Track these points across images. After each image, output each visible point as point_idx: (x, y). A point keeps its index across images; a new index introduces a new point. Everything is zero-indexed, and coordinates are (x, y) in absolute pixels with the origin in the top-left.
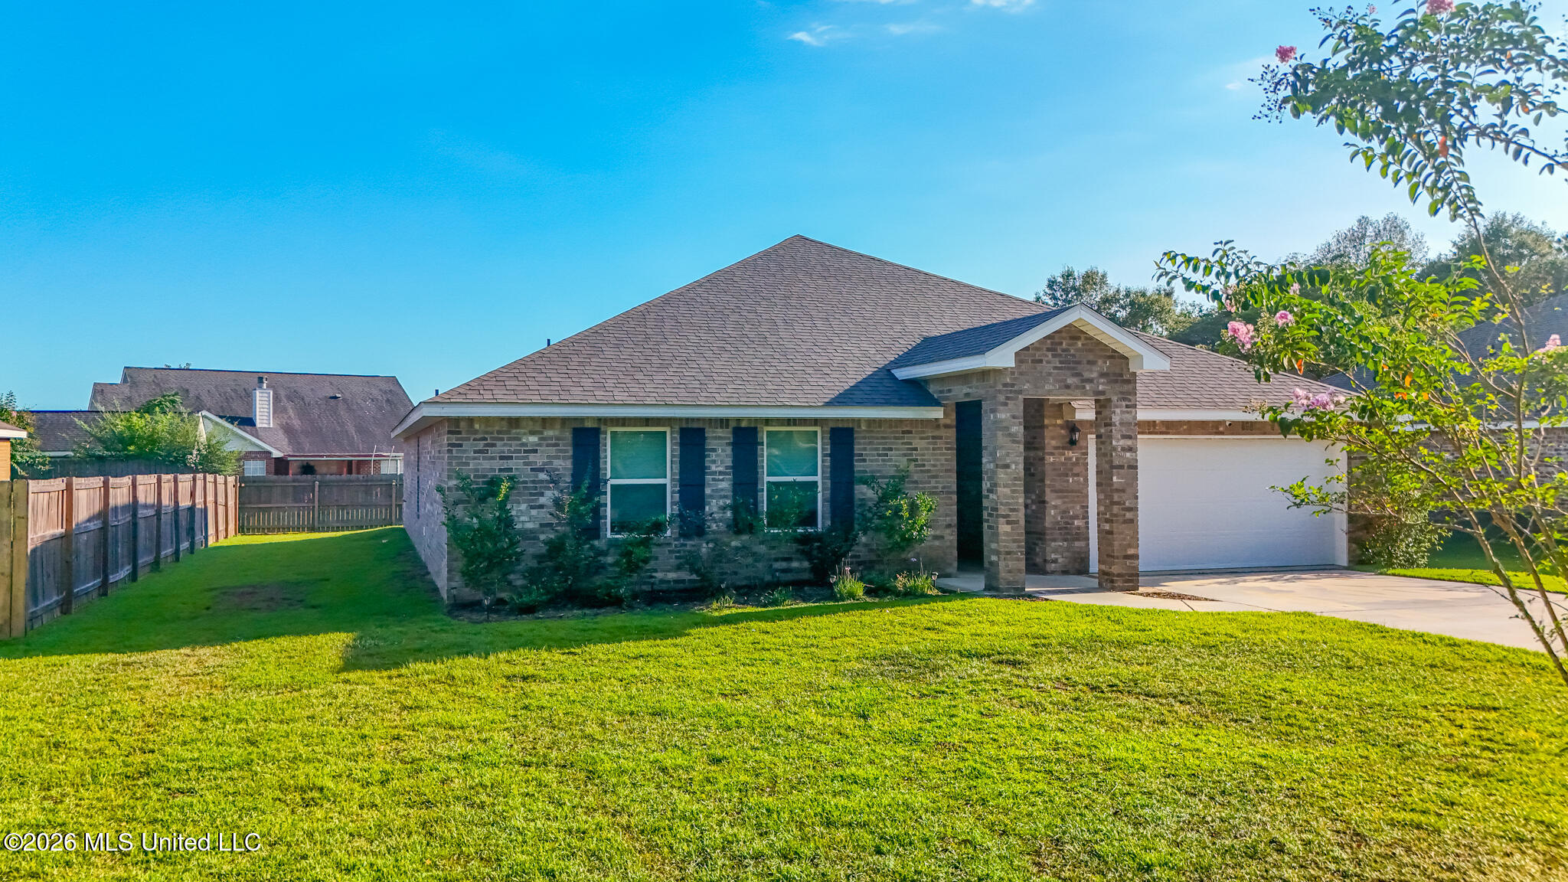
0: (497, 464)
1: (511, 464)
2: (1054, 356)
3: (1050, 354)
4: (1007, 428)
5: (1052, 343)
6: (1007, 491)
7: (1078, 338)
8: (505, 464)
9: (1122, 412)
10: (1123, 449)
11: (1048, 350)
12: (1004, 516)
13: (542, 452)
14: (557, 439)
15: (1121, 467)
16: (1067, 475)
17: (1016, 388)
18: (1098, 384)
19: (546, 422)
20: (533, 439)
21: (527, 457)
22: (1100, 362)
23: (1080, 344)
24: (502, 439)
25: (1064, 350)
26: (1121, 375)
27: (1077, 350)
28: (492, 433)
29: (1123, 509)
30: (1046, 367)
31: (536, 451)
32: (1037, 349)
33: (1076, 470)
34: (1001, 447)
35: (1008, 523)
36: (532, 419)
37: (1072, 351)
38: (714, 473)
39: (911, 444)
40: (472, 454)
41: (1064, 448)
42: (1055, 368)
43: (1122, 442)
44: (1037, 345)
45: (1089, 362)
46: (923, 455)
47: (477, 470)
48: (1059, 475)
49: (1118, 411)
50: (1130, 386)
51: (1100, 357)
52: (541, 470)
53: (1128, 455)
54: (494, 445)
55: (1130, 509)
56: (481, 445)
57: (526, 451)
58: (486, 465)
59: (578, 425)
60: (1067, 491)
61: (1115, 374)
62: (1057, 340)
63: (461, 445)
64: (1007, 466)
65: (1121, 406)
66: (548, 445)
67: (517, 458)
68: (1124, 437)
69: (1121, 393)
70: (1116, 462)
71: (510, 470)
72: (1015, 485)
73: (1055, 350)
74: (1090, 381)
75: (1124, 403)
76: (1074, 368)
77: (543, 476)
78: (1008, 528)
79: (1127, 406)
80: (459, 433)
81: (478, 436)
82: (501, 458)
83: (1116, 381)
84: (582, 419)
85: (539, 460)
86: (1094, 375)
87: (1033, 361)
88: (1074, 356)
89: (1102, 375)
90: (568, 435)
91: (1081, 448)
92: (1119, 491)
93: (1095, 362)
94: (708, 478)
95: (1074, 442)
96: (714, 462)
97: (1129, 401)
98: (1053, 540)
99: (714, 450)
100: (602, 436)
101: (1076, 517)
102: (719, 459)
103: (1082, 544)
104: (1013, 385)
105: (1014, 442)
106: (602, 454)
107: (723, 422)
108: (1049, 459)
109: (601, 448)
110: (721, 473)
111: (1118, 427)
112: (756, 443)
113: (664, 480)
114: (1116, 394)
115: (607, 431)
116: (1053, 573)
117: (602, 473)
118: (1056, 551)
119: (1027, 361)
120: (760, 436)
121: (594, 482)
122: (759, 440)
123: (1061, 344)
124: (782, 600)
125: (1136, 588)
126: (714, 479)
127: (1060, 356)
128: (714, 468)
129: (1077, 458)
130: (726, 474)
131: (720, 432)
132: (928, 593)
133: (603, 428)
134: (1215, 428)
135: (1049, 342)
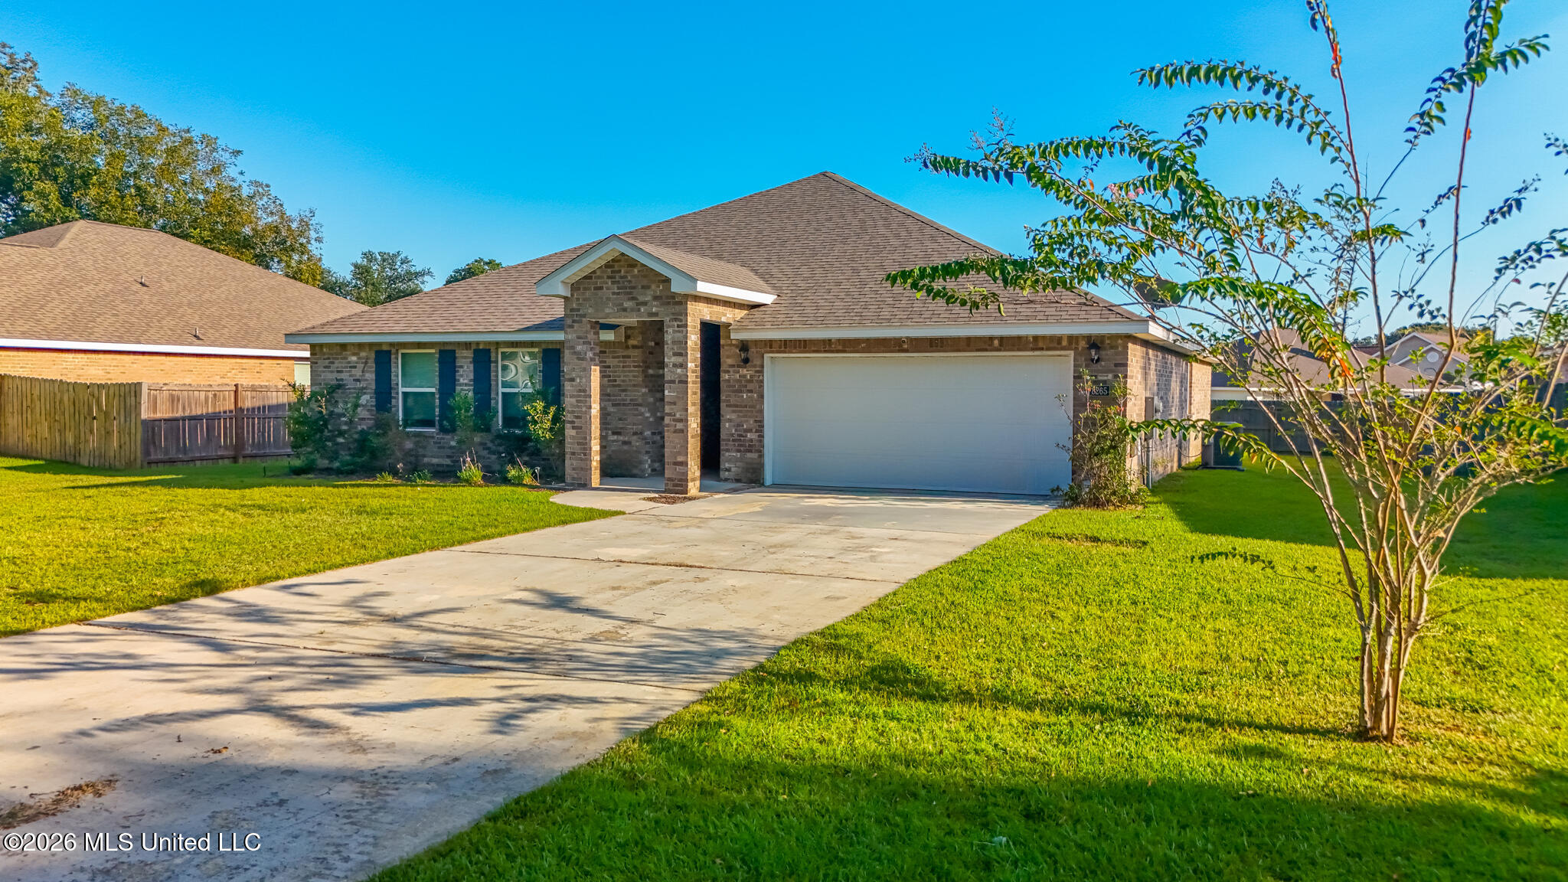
0: (335, 375)
1: (343, 375)
2: (613, 283)
3: (609, 281)
5: (612, 272)
6: (573, 400)
7: (634, 266)
8: (339, 376)
9: (674, 332)
10: (675, 365)
11: (609, 277)
12: (570, 422)
13: (359, 367)
14: (367, 358)
15: (673, 382)
16: (741, 392)
17: (581, 312)
18: (653, 308)
19: (361, 346)
20: (354, 358)
21: (351, 371)
22: (653, 287)
23: (636, 270)
24: (338, 359)
25: (621, 277)
26: (673, 298)
27: (634, 276)
28: (333, 355)
29: (674, 420)
30: (606, 293)
31: (355, 367)
32: (599, 277)
33: (750, 386)
34: (568, 364)
35: (573, 428)
36: (353, 344)
37: (629, 278)
38: (462, 384)
40: (323, 369)
41: (739, 366)
42: (614, 293)
43: (674, 359)
44: (598, 273)
45: (643, 287)
47: (325, 380)
48: (734, 392)
49: (670, 330)
50: (682, 307)
51: (653, 282)
52: (359, 380)
53: (680, 371)
54: (334, 363)
55: (680, 420)
56: (327, 363)
57: (350, 367)
58: (331, 376)
59: (378, 348)
60: (741, 406)
61: (666, 297)
62: (616, 269)
63: (317, 363)
64: (573, 380)
65: (673, 326)
66: (362, 363)
67: (346, 372)
68: (675, 354)
69: (673, 314)
70: (668, 378)
73: (614, 277)
74: (645, 304)
75: (675, 324)
76: (630, 293)
78: (573, 432)
79: (678, 326)
80: (316, 354)
81: (326, 357)
82: (338, 372)
83: (669, 303)
84: (380, 344)
86: (648, 298)
88: (630, 281)
89: (656, 298)
90: (373, 355)
91: (755, 366)
92: (671, 403)
93: (648, 287)
94: (458, 388)
95: (746, 361)
96: (462, 376)
97: (681, 321)
98: (728, 450)
99: (462, 367)
100: (393, 356)
101: (750, 431)
102: (465, 375)
103: (754, 455)
104: (579, 310)
105: (579, 359)
106: (393, 370)
107: (467, 345)
108: (724, 376)
109: (393, 365)
110: (466, 385)
111: (670, 346)
112: (490, 362)
113: (433, 390)
114: (668, 315)
115: (397, 353)
116: (726, 480)
117: (393, 382)
118: (729, 461)
119: (589, 289)
120: (493, 355)
121: (391, 388)
122: (493, 359)
123: (620, 272)
124: (422, 479)
125: (685, 492)
126: (462, 390)
127: (618, 282)
128: (462, 380)
129: (750, 376)
130: (472, 386)
131: (465, 350)
132: (524, 482)
133: (394, 347)
134: (898, 346)
135: (609, 270)
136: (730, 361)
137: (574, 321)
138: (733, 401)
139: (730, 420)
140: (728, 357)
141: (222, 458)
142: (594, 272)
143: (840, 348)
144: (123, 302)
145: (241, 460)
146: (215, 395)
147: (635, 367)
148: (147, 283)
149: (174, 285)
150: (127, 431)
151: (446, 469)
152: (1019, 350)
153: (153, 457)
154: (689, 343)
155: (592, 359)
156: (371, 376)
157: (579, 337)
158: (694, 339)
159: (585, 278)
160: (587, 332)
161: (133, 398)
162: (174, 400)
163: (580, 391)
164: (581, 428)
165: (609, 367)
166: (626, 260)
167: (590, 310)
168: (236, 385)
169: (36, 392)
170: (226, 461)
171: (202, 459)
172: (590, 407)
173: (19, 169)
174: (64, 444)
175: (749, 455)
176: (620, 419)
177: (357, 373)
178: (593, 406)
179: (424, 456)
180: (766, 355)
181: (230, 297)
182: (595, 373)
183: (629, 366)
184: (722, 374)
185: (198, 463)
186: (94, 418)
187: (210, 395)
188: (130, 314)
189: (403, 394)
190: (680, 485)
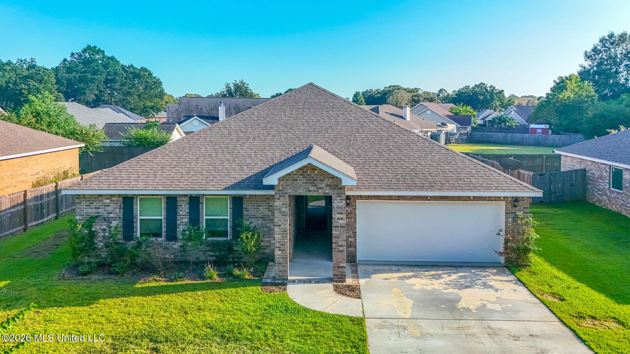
0: (94, 211)
1: (101, 210)
2: (303, 177)
3: (301, 177)
4: (280, 209)
5: (302, 172)
6: (280, 236)
7: (316, 170)
8: (97, 211)
9: (338, 202)
10: (338, 219)
11: (300, 175)
12: (278, 247)
13: (111, 206)
14: (117, 201)
15: (337, 227)
18: (326, 190)
19: (113, 196)
20: (108, 201)
21: (105, 208)
22: (326, 180)
23: (316, 172)
24: (96, 201)
25: (308, 175)
26: (338, 186)
27: (315, 175)
28: (92, 199)
29: (338, 246)
30: (299, 183)
31: (108, 206)
32: (295, 175)
33: (350, 216)
34: (277, 218)
35: (280, 250)
36: (107, 195)
37: (312, 175)
38: (181, 215)
39: (270, 204)
40: (85, 207)
42: (303, 183)
43: (338, 216)
44: (294, 173)
45: (320, 180)
47: (86, 213)
49: (336, 201)
50: (342, 191)
51: (327, 178)
52: (111, 213)
54: (93, 203)
55: (341, 246)
56: (88, 203)
57: (105, 206)
58: (90, 211)
59: (125, 197)
61: (334, 185)
62: (305, 170)
63: (81, 203)
64: (280, 226)
65: (337, 200)
66: (113, 203)
67: (102, 208)
68: (338, 213)
69: (337, 194)
71: (99, 213)
72: (283, 234)
73: (304, 175)
74: (321, 188)
75: (339, 198)
76: (313, 183)
77: (111, 215)
78: (280, 253)
79: (340, 200)
80: (80, 199)
81: (87, 200)
82: (96, 208)
83: (335, 188)
84: (126, 195)
85: (110, 209)
86: (324, 186)
87: (293, 180)
88: (313, 177)
89: (327, 186)
90: (121, 199)
91: (353, 206)
92: (336, 237)
93: (324, 180)
94: (178, 217)
95: (348, 204)
96: (181, 211)
97: (342, 197)
99: (181, 206)
100: (135, 200)
101: (350, 237)
102: (183, 210)
104: (283, 191)
105: (283, 215)
106: (135, 207)
107: (184, 195)
109: (135, 205)
110: (184, 215)
111: (336, 209)
112: (198, 203)
113: (161, 218)
114: (334, 194)
115: (137, 199)
117: (135, 214)
119: (289, 180)
120: (201, 200)
121: (133, 218)
123: (307, 172)
124: (180, 278)
125: (345, 282)
126: (181, 218)
127: (306, 177)
128: (181, 213)
129: (351, 211)
130: (188, 216)
131: (184, 199)
132: (246, 277)
133: (135, 197)
134: (426, 198)
135: (301, 171)
137: (280, 196)
142: (292, 172)
143: (397, 198)
152: (482, 201)
156: (119, 211)
157: (283, 204)
159: (287, 175)
160: (287, 202)
163: (284, 231)
164: (284, 250)
166: (310, 167)
167: (290, 191)
175: (349, 249)
180: (358, 201)
189: (141, 220)
190: (342, 278)
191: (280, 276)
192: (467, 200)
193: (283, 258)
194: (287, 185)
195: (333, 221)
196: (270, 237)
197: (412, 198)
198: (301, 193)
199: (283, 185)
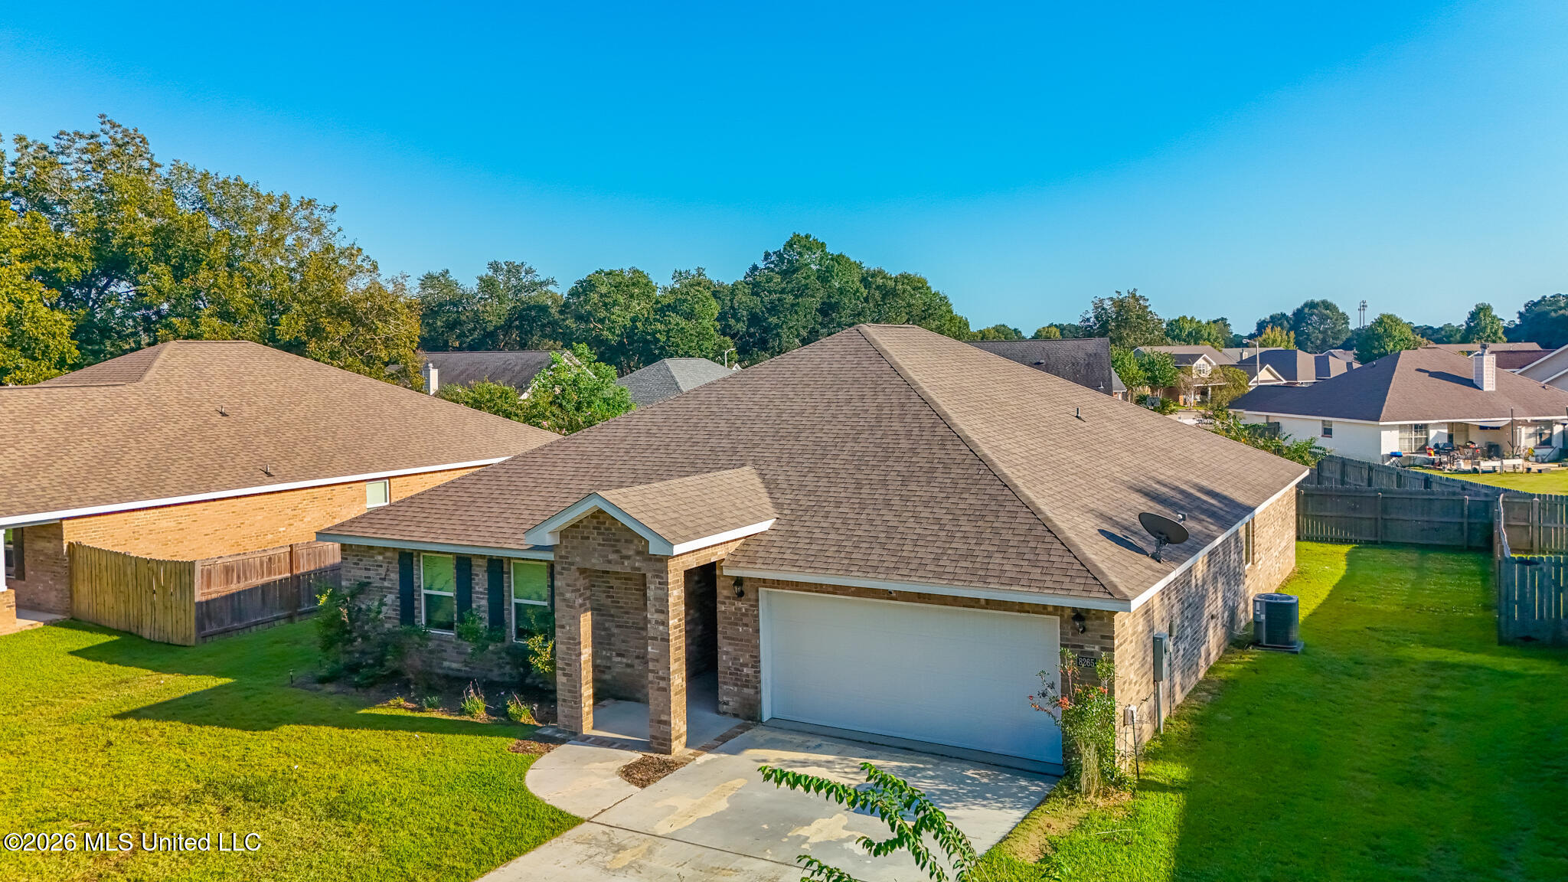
0: (364, 573)
1: (371, 574)
2: (598, 534)
3: (595, 532)
5: (598, 523)
6: (564, 647)
8: (367, 574)
9: (656, 588)
10: (657, 622)
11: (594, 528)
12: (561, 669)
13: (385, 567)
14: (392, 558)
15: (655, 639)
16: (737, 624)
17: (570, 560)
18: (634, 561)
19: (386, 549)
20: (380, 558)
23: (619, 524)
24: (364, 557)
25: (606, 529)
27: (618, 529)
28: (361, 552)
29: (657, 678)
30: (592, 543)
31: (381, 566)
32: (586, 527)
33: (745, 620)
34: (559, 610)
36: (378, 547)
37: (613, 531)
38: (478, 593)
40: (352, 565)
41: (734, 599)
42: (599, 545)
43: (657, 616)
44: (585, 523)
45: (627, 541)
46: (618, 593)
47: (354, 576)
48: (730, 624)
49: (652, 587)
50: (662, 566)
52: (385, 579)
53: (661, 628)
54: (362, 560)
55: (663, 679)
56: (356, 559)
57: (377, 566)
58: (359, 573)
59: (400, 554)
60: (737, 640)
61: (643, 553)
62: (601, 520)
63: (347, 559)
64: (563, 627)
65: (655, 583)
66: (387, 563)
67: (373, 570)
68: (656, 611)
69: (654, 570)
70: (651, 634)
71: (369, 578)
72: (569, 643)
73: (600, 529)
74: (628, 557)
75: (657, 580)
76: (614, 546)
77: (385, 584)
78: (564, 680)
79: (660, 583)
80: (347, 550)
81: (355, 554)
82: (365, 569)
83: (650, 559)
84: (402, 550)
86: (631, 553)
87: (582, 538)
88: (614, 534)
89: (638, 553)
90: (397, 556)
91: (749, 600)
92: (654, 660)
93: (631, 542)
94: (474, 596)
95: (741, 594)
96: (477, 584)
97: (662, 578)
98: (725, 683)
99: (477, 575)
100: (415, 559)
101: (745, 665)
102: (481, 582)
103: (751, 691)
104: (567, 558)
105: (568, 606)
106: (415, 572)
107: (482, 557)
108: (721, 608)
109: (415, 567)
110: (481, 593)
111: (653, 602)
112: (503, 572)
113: (451, 594)
114: (649, 572)
115: (418, 558)
116: (725, 713)
117: (416, 585)
118: (727, 694)
119: (577, 537)
120: (505, 566)
121: (413, 591)
122: (505, 570)
123: (604, 523)
124: (430, 705)
125: (669, 753)
126: (477, 597)
127: (603, 534)
128: (477, 589)
129: (746, 610)
130: (484, 594)
131: (481, 562)
132: (522, 721)
133: (415, 554)
134: (887, 595)
135: (595, 521)
136: (725, 593)
137: (563, 568)
138: (729, 633)
139: (727, 653)
140: (724, 588)
141: (278, 618)
143: (831, 589)
144: (200, 440)
145: (297, 619)
146: (270, 559)
147: (637, 590)
148: (227, 412)
149: (255, 407)
150: (183, 607)
151: (465, 675)
152: (1005, 610)
153: (208, 631)
154: (671, 600)
155: (581, 606)
156: (395, 576)
158: (676, 594)
159: (573, 526)
160: (575, 580)
161: (188, 577)
162: (228, 570)
163: (569, 638)
165: (612, 587)
167: (578, 559)
168: (291, 546)
169: (104, 563)
170: (282, 622)
171: (256, 624)
172: (580, 654)
173: (133, 253)
174: (127, 616)
175: (746, 690)
176: (623, 641)
177: (382, 571)
178: (583, 651)
179: (445, 660)
180: (760, 589)
181: (309, 415)
182: (586, 621)
183: (631, 589)
184: (718, 605)
185: (254, 629)
186: (154, 592)
187: (265, 560)
188: (205, 455)
189: (426, 595)
190: (665, 745)
191: (565, 726)
192: (973, 607)
193: (570, 691)
194: (573, 548)
195: (649, 626)
196: (610, 649)
197: (860, 592)
198: (594, 564)
199: (566, 547)
